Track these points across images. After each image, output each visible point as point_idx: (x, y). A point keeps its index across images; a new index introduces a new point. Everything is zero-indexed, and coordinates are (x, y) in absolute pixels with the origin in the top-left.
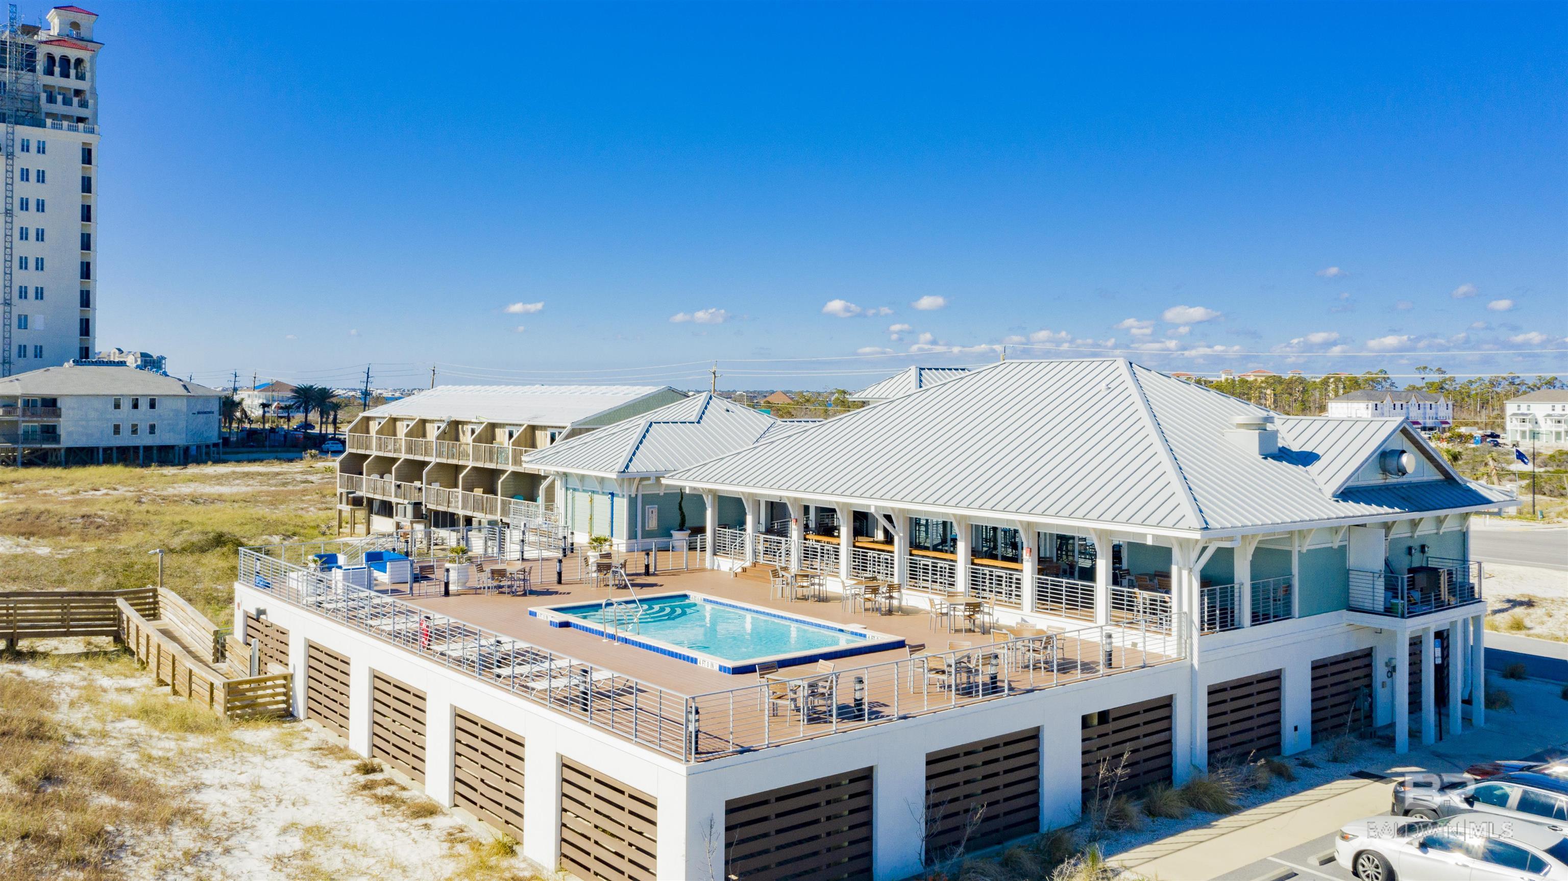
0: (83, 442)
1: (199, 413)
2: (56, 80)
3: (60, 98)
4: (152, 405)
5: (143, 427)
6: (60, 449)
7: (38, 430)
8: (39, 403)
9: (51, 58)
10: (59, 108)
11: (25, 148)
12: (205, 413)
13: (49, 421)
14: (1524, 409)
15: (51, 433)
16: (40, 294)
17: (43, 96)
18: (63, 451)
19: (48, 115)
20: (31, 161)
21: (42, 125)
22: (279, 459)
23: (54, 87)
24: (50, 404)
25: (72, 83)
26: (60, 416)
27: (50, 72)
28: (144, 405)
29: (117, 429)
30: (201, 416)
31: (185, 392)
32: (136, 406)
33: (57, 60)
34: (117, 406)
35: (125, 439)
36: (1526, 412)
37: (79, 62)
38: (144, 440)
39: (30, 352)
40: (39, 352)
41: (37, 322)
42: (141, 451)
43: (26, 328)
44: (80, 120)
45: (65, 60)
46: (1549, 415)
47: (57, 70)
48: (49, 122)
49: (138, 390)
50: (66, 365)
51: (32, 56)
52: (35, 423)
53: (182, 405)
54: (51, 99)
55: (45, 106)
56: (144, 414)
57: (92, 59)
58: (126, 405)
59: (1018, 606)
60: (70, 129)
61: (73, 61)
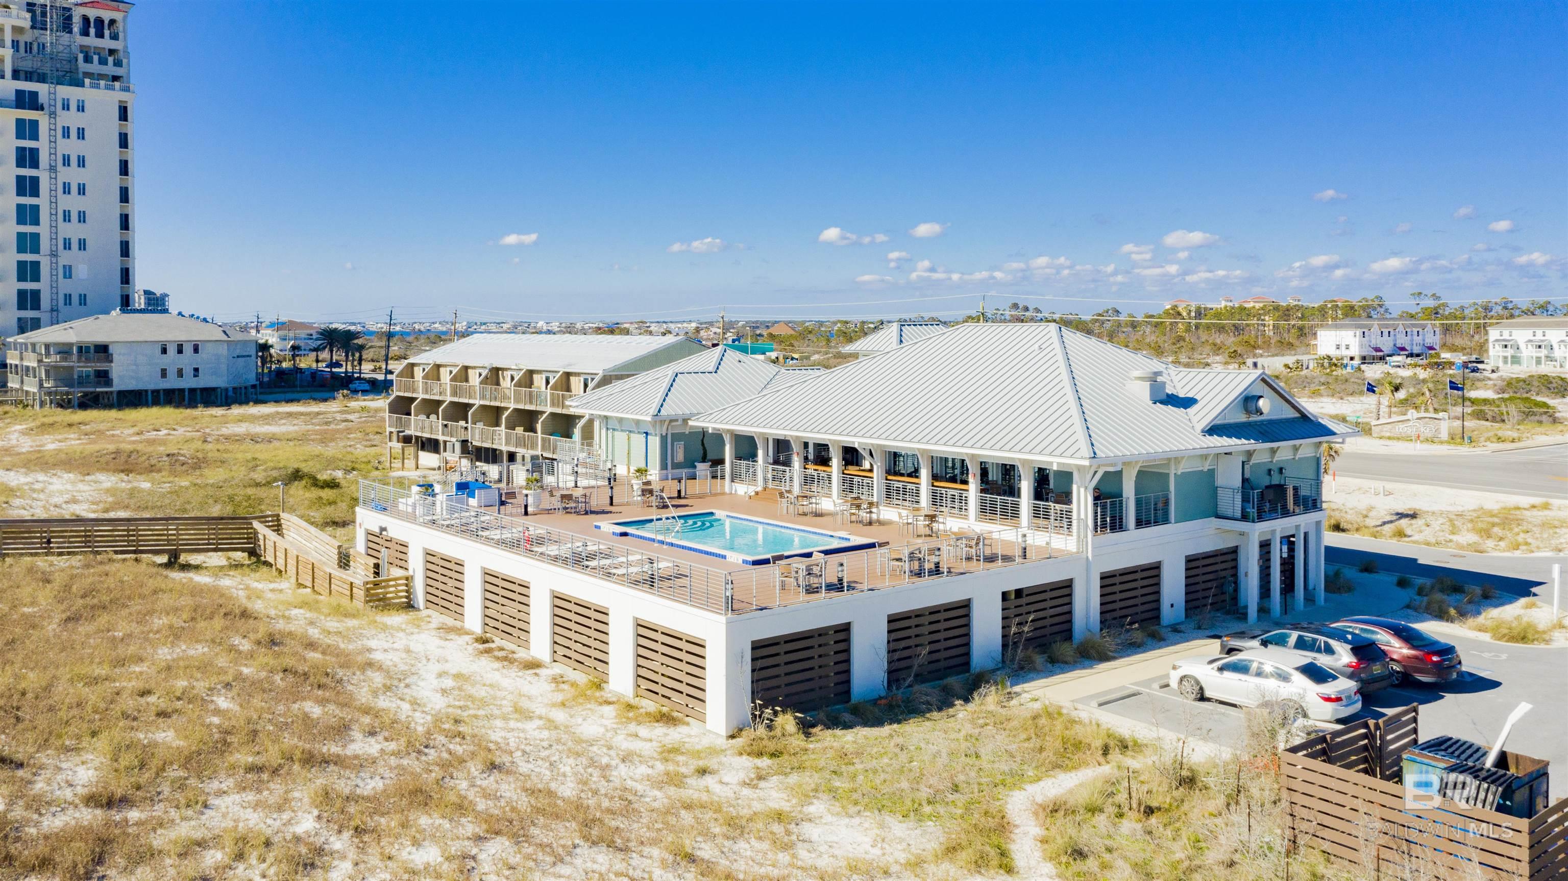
0: (131, 385)
1: (238, 357)
2: (92, 41)
3: (96, 58)
4: (196, 350)
5: (188, 371)
6: (111, 392)
7: (92, 374)
8: (92, 348)
9: (86, 19)
10: (95, 67)
11: (66, 106)
12: (244, 356)
13: (102, 366)
14: (1506, 336)
15: (103, 377)
16: (82, 245)
17: (81, 57)
18: (115, 396)
19: (87, 75)
20: (71, 119)
21: (82, 85)
22: (314, 399)
23: (89, 47)
24: (103, 350)
25: (106, 43)
26: (111, 361)
27: (85, 33)
28: (188, 349)
29: (164, 373)
30: (240, 359)
31: (225, 338)
32: (180, 351)
33: (92, 20)
34: (164, 351)
35: (172, 382)
36: (1508, 338)
37: (112, 22)
38: (188, 382)
39: (75, 300)
40: (83, 300)
41: (82, 271)
42: (187, 393)
43: (70, 277)
44: (115, 78)
45: (99, 22)
46: (1530, 341)
47: (92, 31)
48: (87, 81)
49: (182, 337)
50: (113, 313)
51: (70, 18)
52: (88, 368)
53: (223, 350)
54: (88, 59)
55: (83, 66)
56: (188, 360)
57: (125, 18)
58: (172, 350)
59: (966, 517)
60: (107, 88)
61: (106, 22)
